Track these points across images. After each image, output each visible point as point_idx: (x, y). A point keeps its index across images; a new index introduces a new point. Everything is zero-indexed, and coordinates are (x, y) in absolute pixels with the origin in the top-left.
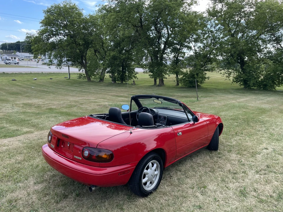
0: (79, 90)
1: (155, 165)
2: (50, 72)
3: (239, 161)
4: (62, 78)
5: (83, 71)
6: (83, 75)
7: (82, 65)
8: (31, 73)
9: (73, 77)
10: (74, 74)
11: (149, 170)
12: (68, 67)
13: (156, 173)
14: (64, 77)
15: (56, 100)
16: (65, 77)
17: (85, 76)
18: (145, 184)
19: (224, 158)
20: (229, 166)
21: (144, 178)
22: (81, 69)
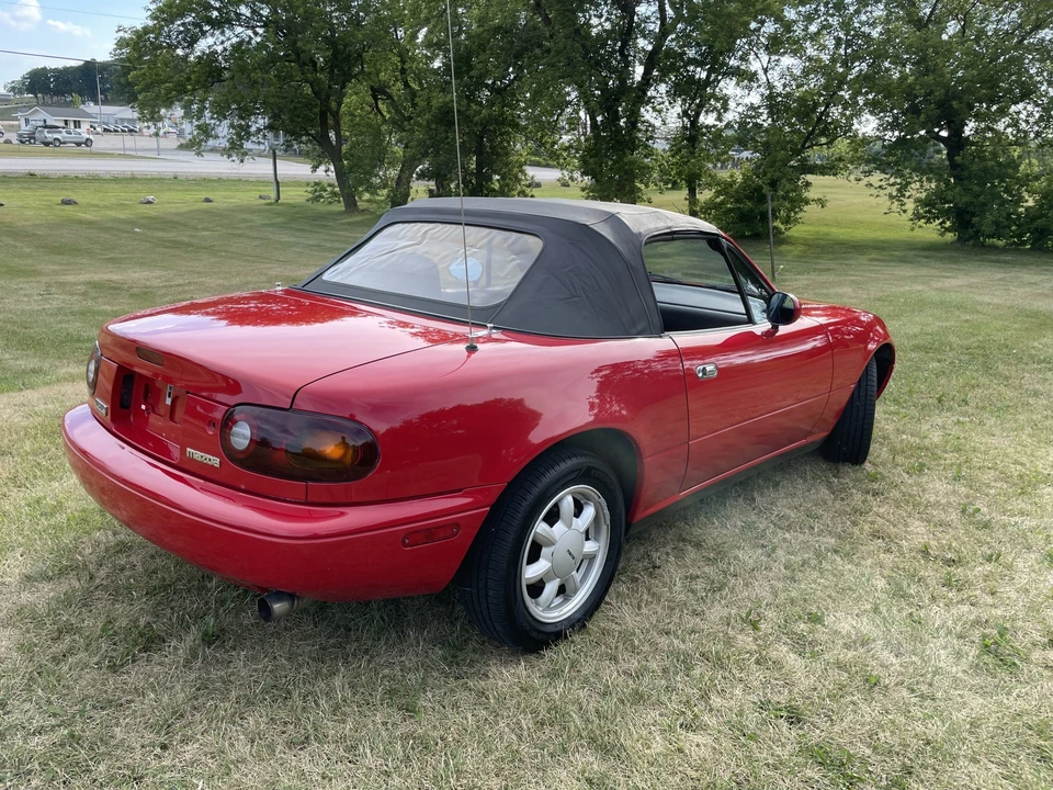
0: (310, 242)
1: (589, 512)
2: (204, 176)
3: (963, 511)
4: (249, 197)
5: (326, 174)
6: (329, 189)
7: (327, 151)
8: (134, 178)
9: (291, 195)
10: (296, 183)
11: (559, 526)
12: (271, 160)
13: (590, 546)
14: (258, 194)
15: (215, 273)
16: (263, 194)
17: (337, 189)
18: (536, 589)
19: (895, 494)
20: (919, 532)
21: (529, 563)
22: (320, 163)
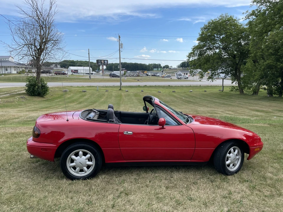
2: (207, 85)
4: (216, 90)
5: (235, 84)
6: (236, 88)
7: (236, 77)
8: (190, 86)
9: (226, 90)
10: (227, 87)
11: (78, 157)
12: (222, 80)
13: (90, 163)
14: (218, 89)
16: (219, 89)
17: (238, 88)
21: (71, 163)
22: (234, 81)
